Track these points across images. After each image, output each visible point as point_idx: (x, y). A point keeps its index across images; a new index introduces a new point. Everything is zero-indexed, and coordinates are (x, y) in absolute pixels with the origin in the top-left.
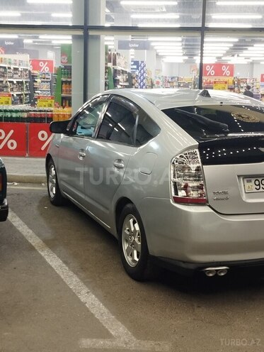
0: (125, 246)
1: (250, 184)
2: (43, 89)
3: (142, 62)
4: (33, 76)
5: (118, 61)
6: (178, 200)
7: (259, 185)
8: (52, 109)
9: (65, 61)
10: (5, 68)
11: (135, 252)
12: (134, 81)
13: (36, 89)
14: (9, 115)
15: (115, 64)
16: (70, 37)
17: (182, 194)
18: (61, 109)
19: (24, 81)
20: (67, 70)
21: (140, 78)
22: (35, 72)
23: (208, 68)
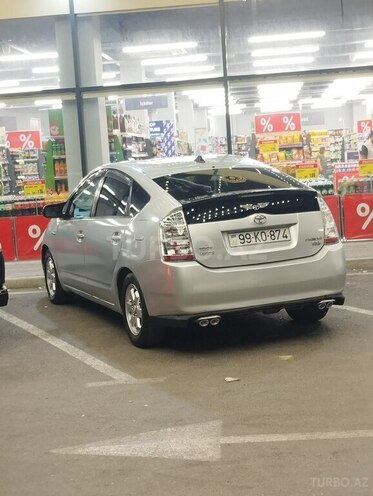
0: (129, 318)
1: (234, 239)
2: (28, 171)
3: (168, 122)
4: (13, 156)
5: (127, 126)
6: (168, 259)
7: (244, 239)
8: (44, 196)
9: (57, 132)
11: (138, 320)
12: (155, 150)
13: (18, 173)
15: (123, 130)
16: (60, 101)
17: (171, 253)
18: (55, 195)
20: (59, 144)
21: (166, 145)
22: (15, 150)
23: (263, 122)
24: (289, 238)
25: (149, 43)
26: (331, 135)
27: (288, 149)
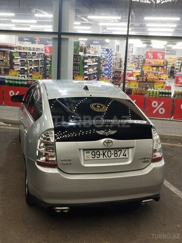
1: (88, 154)
3: (111, 49)
4: (46, 57)
6: (39, 163)
7: (95, 155)
10: (26, 53)
12: (101, 62)
13: (47, 64)
14: (17, 82)
15: (85, 53)
17: (43, 159)
19: (40, 59)
22: (47, 54)
23: (150, 54)
24: (127, 157)
25: (100, 15)
26: (178, 59)
27: (158, 67)
